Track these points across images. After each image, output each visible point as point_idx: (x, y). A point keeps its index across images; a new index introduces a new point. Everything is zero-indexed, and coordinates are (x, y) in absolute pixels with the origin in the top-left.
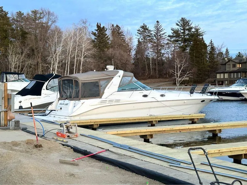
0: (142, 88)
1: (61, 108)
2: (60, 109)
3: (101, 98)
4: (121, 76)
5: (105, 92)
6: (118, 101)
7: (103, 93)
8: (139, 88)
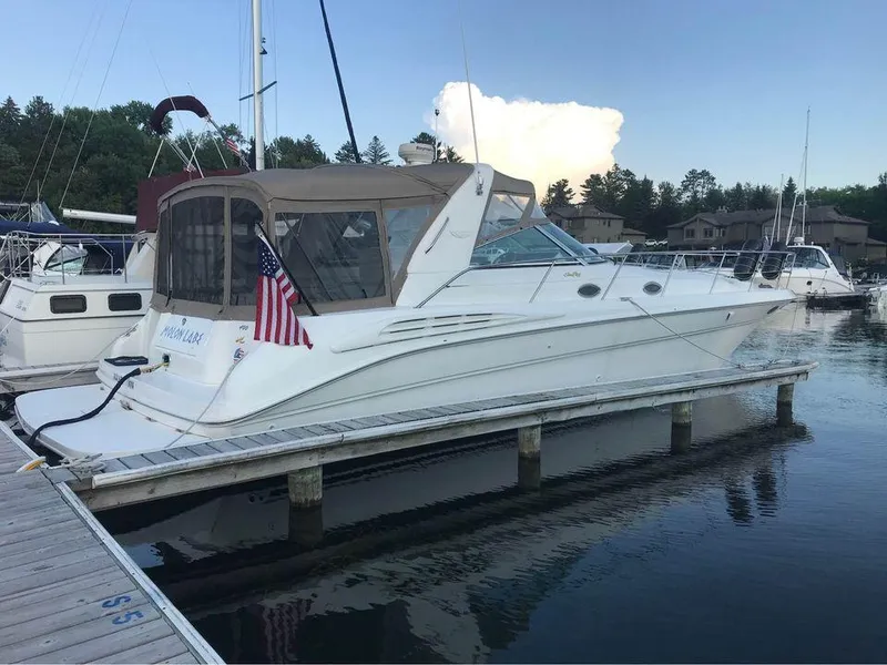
0: (573, 255)
1: (166, 359)
2: (161, 360)
3: (393, 303)
4: (486, 191)
5: (410, 269)
6: (482, 318)
7: (403, 276)
8: (559, 256)
